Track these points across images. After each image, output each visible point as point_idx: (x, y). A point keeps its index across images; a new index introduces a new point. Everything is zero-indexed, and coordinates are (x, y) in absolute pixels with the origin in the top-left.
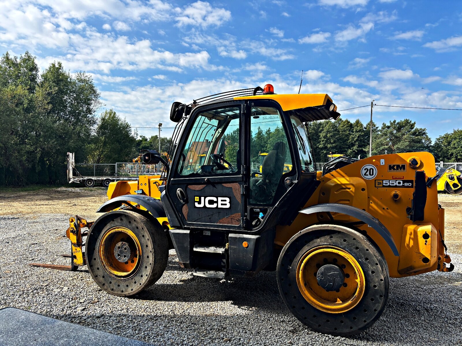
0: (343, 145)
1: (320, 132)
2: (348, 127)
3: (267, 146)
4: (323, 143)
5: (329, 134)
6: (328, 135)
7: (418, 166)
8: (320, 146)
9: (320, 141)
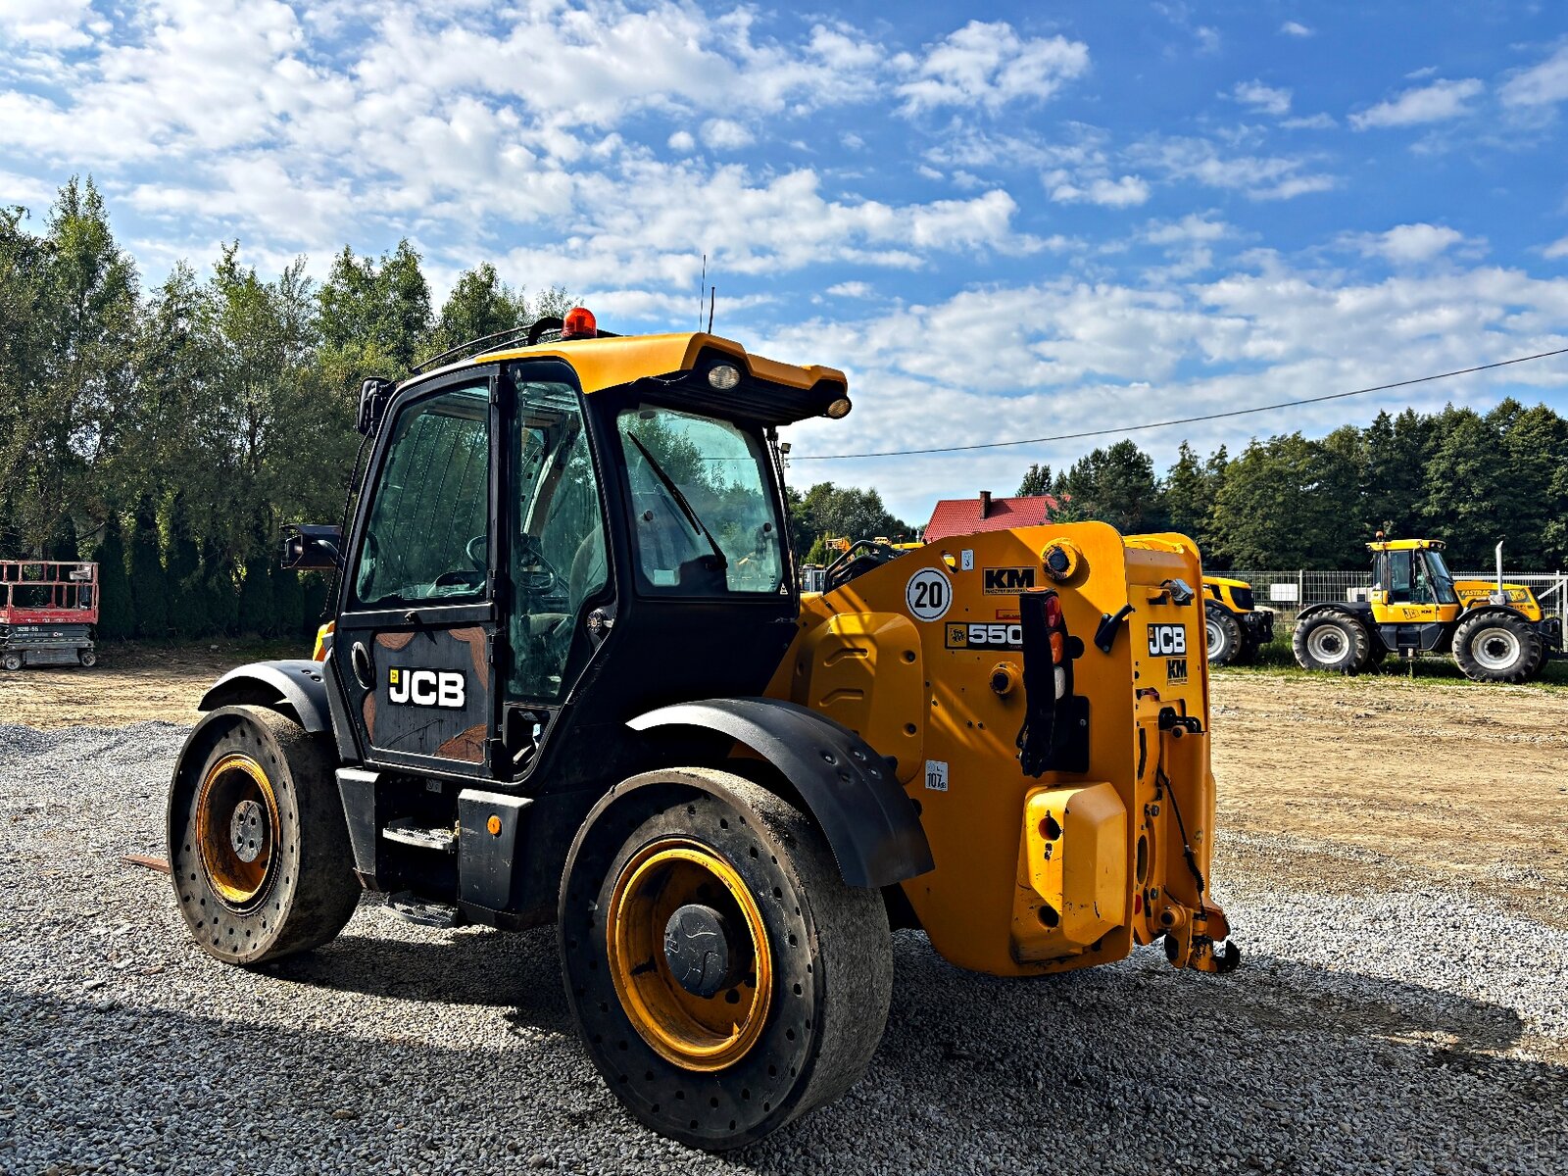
0: (1523, 503)
1: (1428, 457)
2: (1545, 434)
3: (1214, 512)
4: (1441, 499)
5: (1466, 463)
6: (1461, 469)
7: (1069, 573)
8: (1425, 510)
9: (1428, 493)
